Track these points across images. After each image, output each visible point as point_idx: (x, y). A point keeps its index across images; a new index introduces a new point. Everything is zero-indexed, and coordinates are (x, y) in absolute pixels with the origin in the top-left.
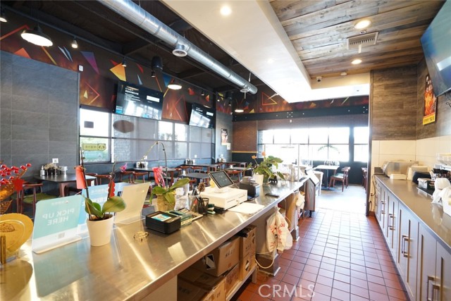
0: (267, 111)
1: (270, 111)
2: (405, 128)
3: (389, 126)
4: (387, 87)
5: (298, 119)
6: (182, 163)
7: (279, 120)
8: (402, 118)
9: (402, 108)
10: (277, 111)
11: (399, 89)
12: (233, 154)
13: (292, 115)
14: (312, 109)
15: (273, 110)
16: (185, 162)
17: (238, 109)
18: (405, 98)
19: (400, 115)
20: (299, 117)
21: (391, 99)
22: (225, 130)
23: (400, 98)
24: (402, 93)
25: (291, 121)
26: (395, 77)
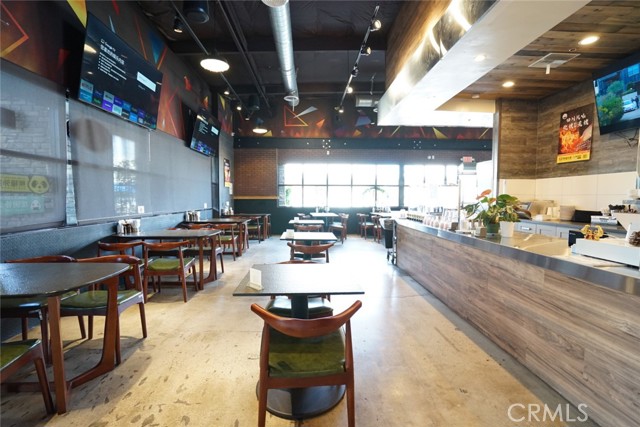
0: (292, 135)
1: (298, 135)
2: (528, 167)
3: (514, 163)
4: (514, 120)
5: (338, 151)
6: (181, 220)
7: (311, 151)
8: (525, 155)
9: (525, 144)
10: (308, 136)
11: (523, 124)
12: (236, 201)
13: (329, 144)
14: (357, 139)
15: (302, 135)
16: (185, 217)
17: (260, 127)
18: (528, 133)
19: (523, 151)
20: (339, 148)
21: (517, 133)
22: (228, 161)
23: (523, 133)
24: (526, 129)
25: (328, 153)
26: (519, 110)
